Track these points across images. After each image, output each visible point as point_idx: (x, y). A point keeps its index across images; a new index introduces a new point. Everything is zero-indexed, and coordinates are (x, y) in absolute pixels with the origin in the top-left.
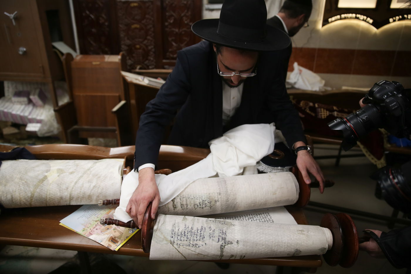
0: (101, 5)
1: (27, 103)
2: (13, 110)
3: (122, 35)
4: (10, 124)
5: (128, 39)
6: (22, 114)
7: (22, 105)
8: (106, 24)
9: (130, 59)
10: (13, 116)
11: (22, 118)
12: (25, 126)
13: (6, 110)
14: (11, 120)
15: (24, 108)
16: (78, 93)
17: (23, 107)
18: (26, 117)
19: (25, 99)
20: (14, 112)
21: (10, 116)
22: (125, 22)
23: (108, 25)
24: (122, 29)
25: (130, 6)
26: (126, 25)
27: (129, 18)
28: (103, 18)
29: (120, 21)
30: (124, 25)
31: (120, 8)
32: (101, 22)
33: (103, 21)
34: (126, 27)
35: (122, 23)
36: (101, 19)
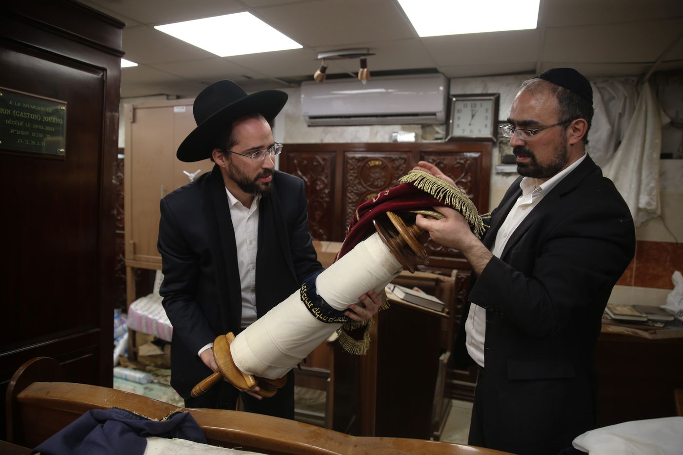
0: (322, 162)
2: (160, 318)
4: (152, 339)
8: (327, 191)
13: (150, 316)
14: (154, 333)
21: (154, 325)
22: (357, 190)
23: (329, 192)
24: (350, 201)
25: (369, 165)
26: (358, 195)
27: (366, 183)
28: (323, 182)
29: (349, 188)
30: (355, 193)
31: (352, 168)
32: (318, 188)
33: (322, 186)
34: (357, 198)
35: (352, 192)
36: (319, 183)
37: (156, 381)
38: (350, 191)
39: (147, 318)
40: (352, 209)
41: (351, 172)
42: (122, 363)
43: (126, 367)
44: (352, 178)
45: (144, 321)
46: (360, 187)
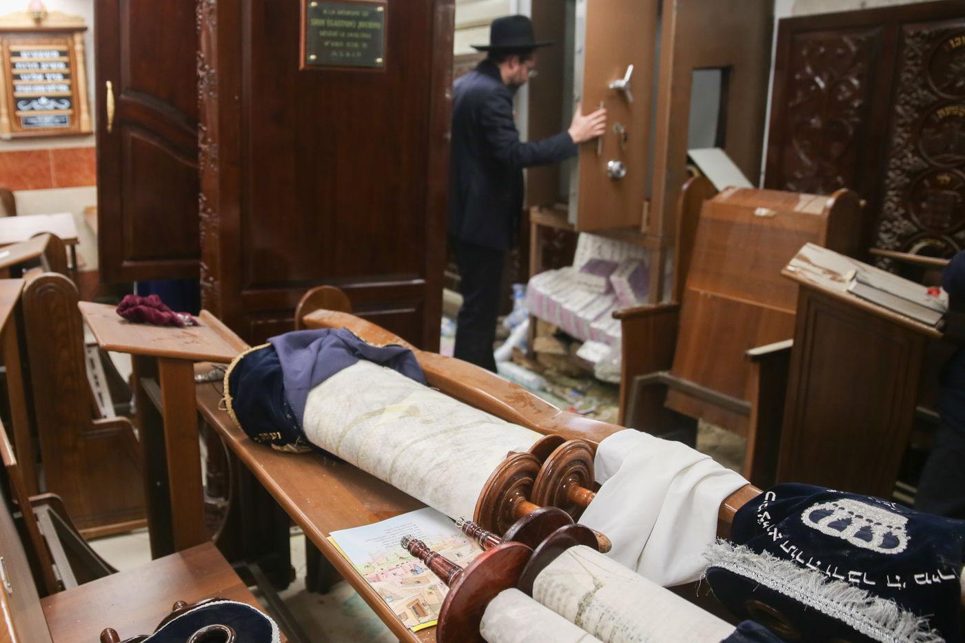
0: (853, 48)
1: (602, 290)
2: (566, 302)
3: (900, 138)
4: (553, 330)
5: (916, 152)
6: (581, 314)
7: (591, 292)
8: (856, 104)
9: (906, 216)
10: (565, 314)
11: (579, 322)
12: (580, 343)
13: (554, 298)
14: (558, 322)
15: (593, 302)
16: (698, 287)
17: (591, 298)
18: (587, 322)
19: (600, 281)
20: (567, 306)
21: (557, 311)
22: (918, 99)
23: (860, 106)
24: (901, 121)
25: (950, 45)
26: (918, 109)
27: (937, 85)
28: (850, 85)
29: (903, 96)
30: (913, 106)
31: (911, 54)
32: (840, 98)
33: (848, 94)
34: (916, 115)
35: (907, 103)
36: (843, 88)
37: (549, 389)
38: (902, 102)
39: (549, 299)
40: (903, 138)
41: (910, 63)
42: (515, 359)
43: (519, 364)
44: (909, 76)
45: (545, 303)
46: (925, 92)
